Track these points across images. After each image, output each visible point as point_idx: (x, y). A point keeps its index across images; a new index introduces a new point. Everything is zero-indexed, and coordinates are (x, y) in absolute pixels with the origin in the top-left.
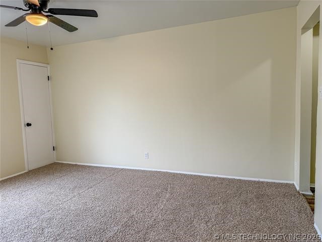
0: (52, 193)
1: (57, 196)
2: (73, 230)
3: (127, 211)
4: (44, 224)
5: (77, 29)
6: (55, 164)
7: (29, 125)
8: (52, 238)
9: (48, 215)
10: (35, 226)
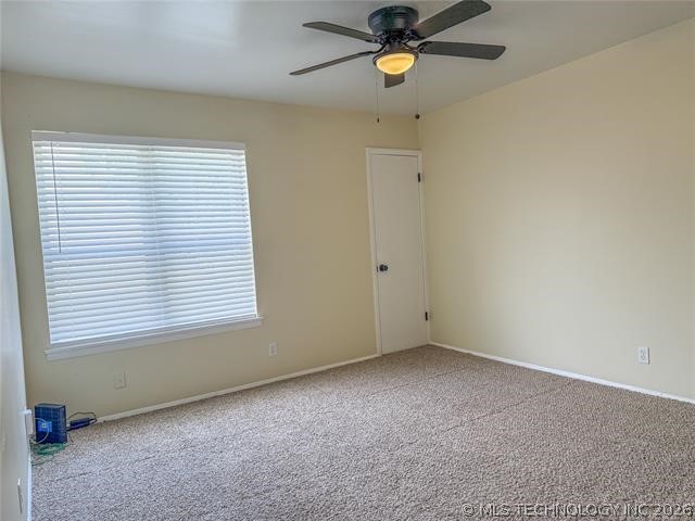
0: (419, 407)
1: (428, 415)
2: (454, 499)
3: (585, 488)
4: (401, 469)
5: (504, 48)
6: (429, 347)
7: (383, 268)
8: (413, 504)
9: (408, 452)
10: (384, 468)
